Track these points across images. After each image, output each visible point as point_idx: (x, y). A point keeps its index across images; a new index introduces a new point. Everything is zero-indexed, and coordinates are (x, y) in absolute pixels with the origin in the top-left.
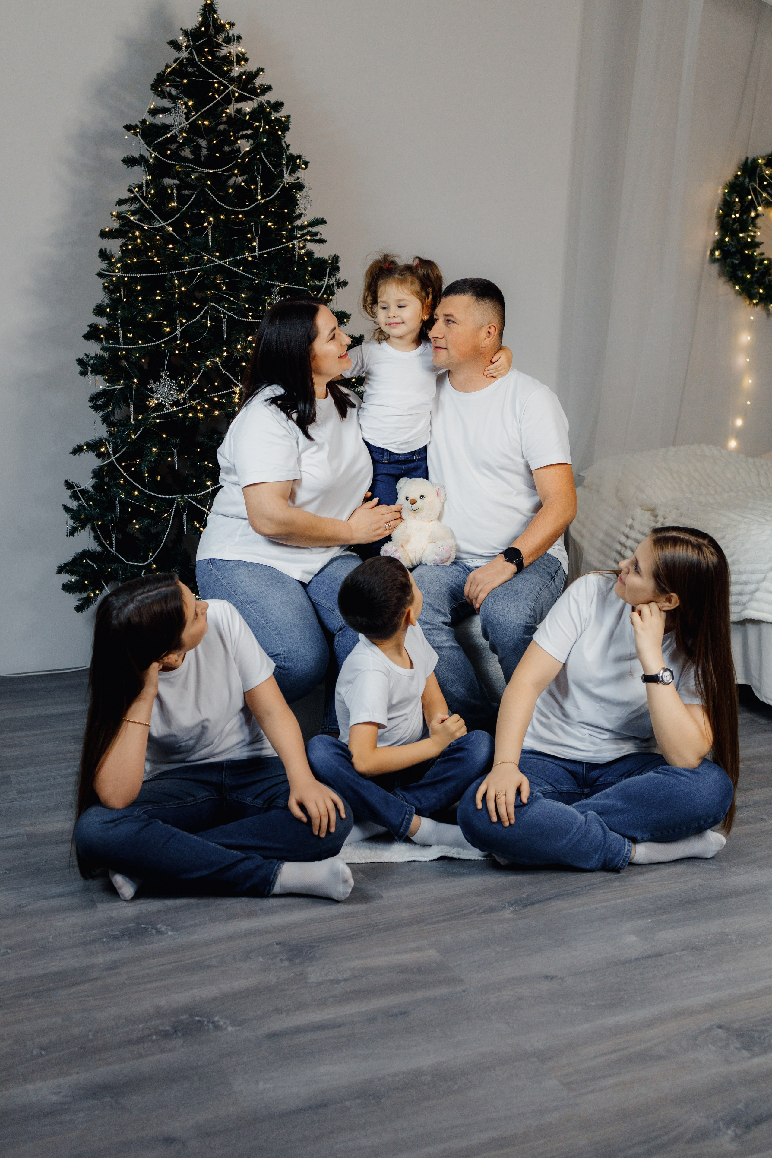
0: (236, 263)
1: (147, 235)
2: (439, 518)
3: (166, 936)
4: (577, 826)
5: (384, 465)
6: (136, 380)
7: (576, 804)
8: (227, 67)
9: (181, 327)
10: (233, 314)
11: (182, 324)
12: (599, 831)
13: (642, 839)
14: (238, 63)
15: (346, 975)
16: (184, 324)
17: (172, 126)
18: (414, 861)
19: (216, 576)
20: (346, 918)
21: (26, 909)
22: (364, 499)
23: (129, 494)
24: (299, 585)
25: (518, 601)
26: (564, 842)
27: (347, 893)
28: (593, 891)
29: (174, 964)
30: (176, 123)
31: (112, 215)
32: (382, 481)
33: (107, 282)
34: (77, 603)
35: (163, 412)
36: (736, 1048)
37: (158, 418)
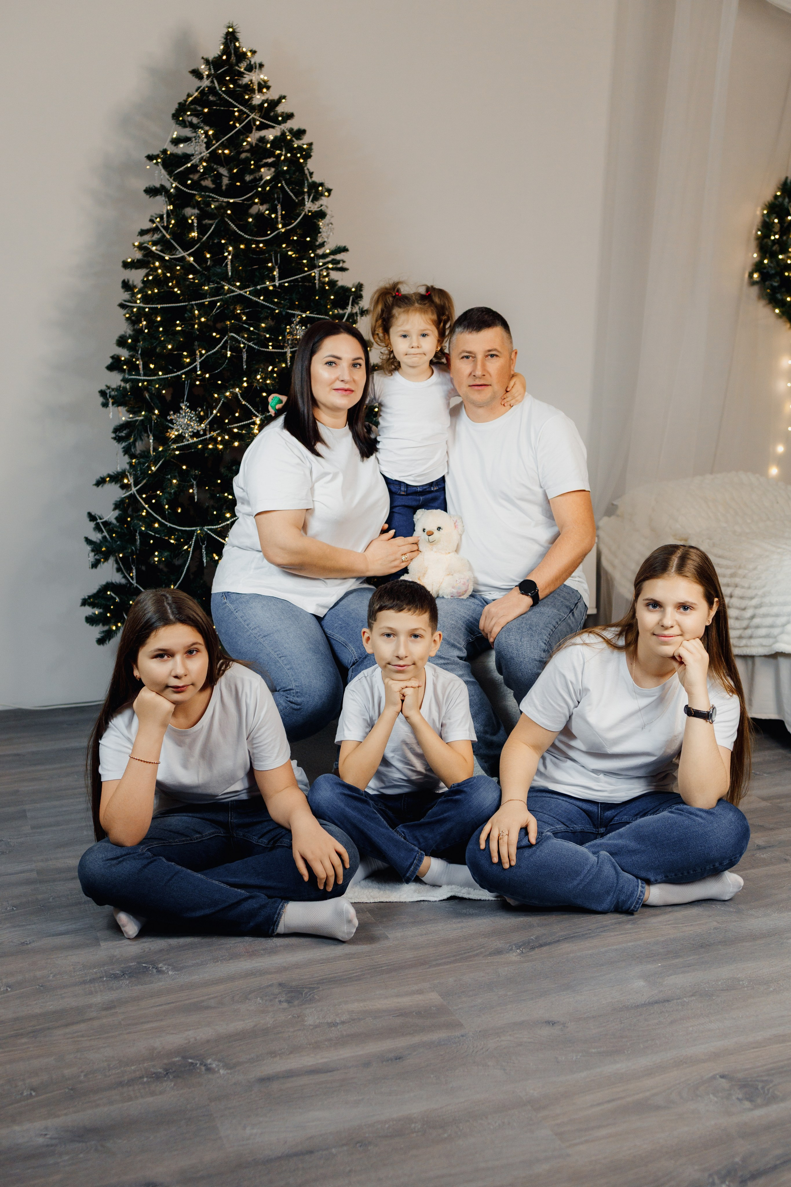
0: (257, 294)
1: (167, 266)
2: (457, 551)
3: (166, 976)
4: (588, 867)
5: (402, 497)
6: (156, 412)
7: (589, 843)
8: (248, 95)
9: (201, 357)
10: (253, 344)
11: (201, 355)
12: (613, 872)
13: (656, 881)
14: (260, 91)
15: (345, 1017)
16: (204, 355)
17: (193, 155)
18: (423, 901)
19: (230, 610)
20: (349, 959)
21: (29, 946)
22: (381, 531)
23: (150, 526)
24: (314, 618)
25: (532, 635)
26: (575, 883)
27: (351, 933)
28: (604, 934)
29: (172, 1005)
30: (197, 153)
31: (134, 245)
32: (399, 513)
33: (128, 313)
34: (99, 636)
35: (183, 444)
36: (738, 1099)
37: (177, 449)
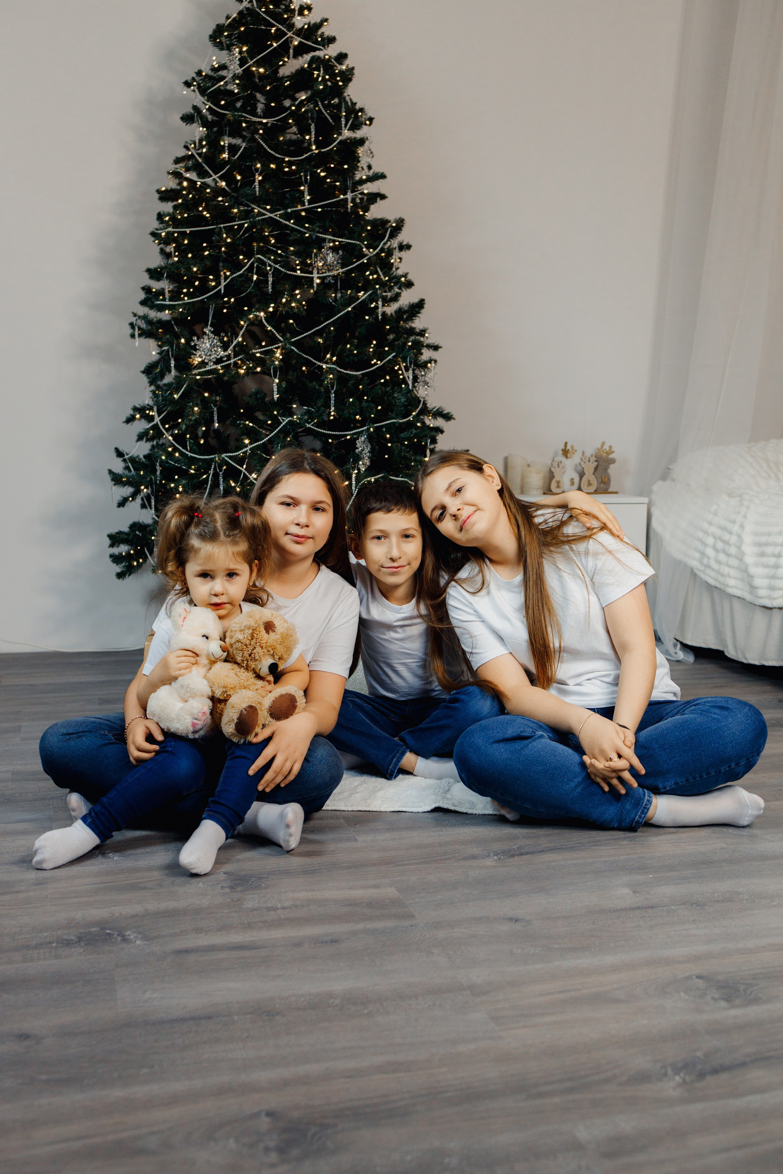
0: (287, 217)
3: (110, 860)
6: (183, 341)
8: (287, 14)
9: (225, 279)
10: (280, 266)
14: (301, 13)
15: (287, 904)
16: (229, 277)
23: (170, 456)
31: (169, 173)
34: (119, 571)
35: (205, 369)
36: (713, 998)
37: (199, 374)
